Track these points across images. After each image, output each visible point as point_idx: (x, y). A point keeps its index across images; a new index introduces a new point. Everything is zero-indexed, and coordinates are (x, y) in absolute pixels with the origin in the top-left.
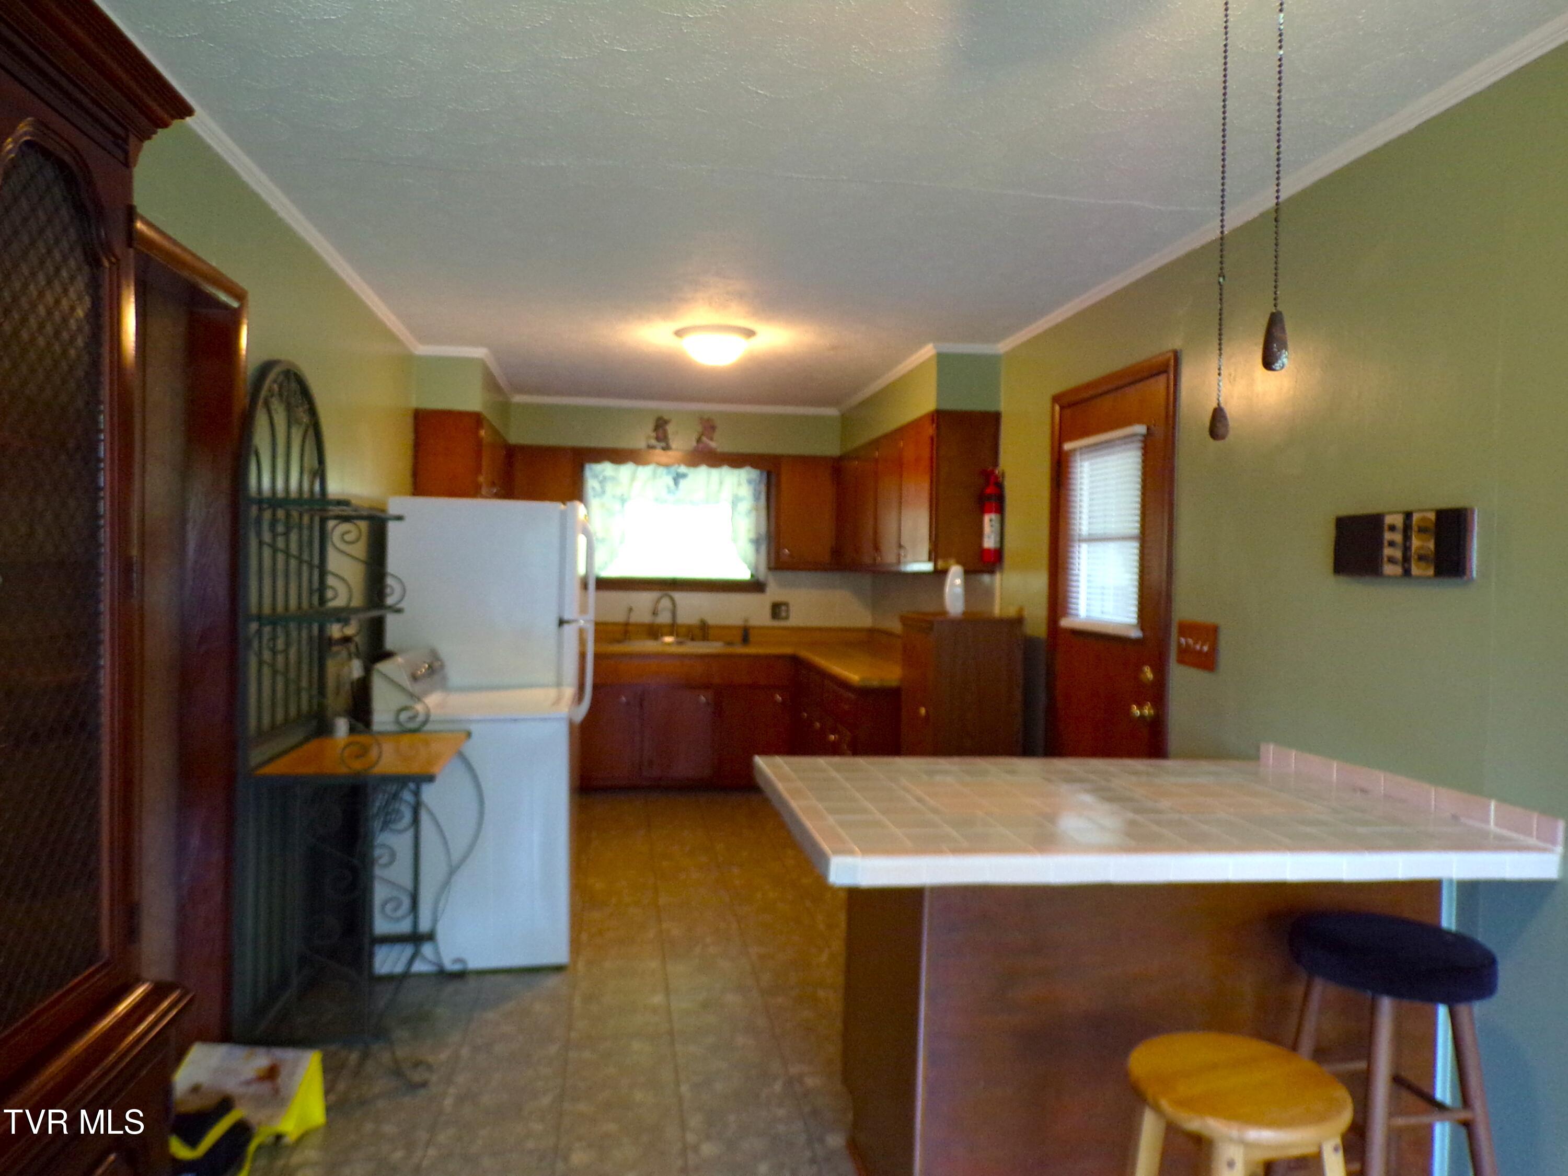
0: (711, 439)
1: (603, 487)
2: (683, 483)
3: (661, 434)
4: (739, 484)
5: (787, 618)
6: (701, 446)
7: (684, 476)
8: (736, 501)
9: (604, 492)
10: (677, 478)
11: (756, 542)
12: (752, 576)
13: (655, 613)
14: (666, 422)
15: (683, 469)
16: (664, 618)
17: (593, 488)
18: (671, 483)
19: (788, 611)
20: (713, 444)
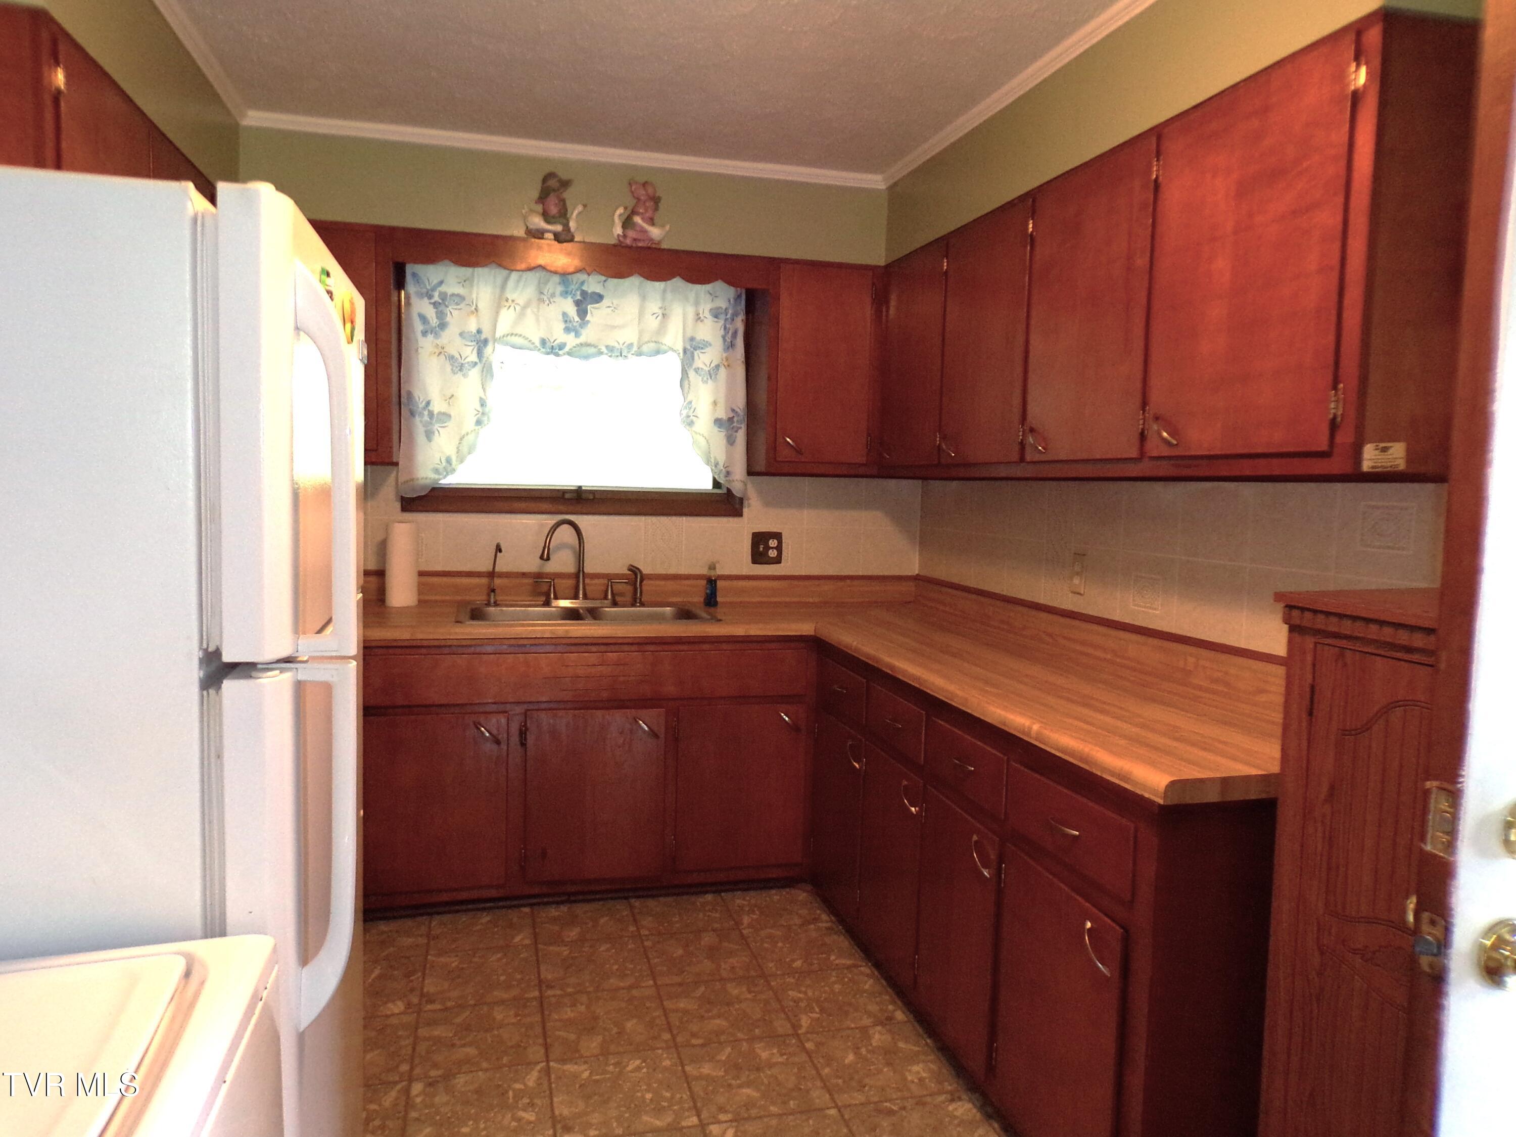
0: (652, 222)
1: (441, 315)
2: (597, 314)
3: (554, 210)
4: (698, 318)
5: (778, 560)
6: (631, 234)
7: (598, 298)
8: (691, 349)
9: (443, 326)
10: (584, 302)
11: (725, 424)
12: (716, 484)
13: (545, 557)
14: (565, 184)
15: (593, 284)
16: (563, 562)
17: (423, 319)
18: (572, 311)
19: (779, 548)
20: (655, 232)
